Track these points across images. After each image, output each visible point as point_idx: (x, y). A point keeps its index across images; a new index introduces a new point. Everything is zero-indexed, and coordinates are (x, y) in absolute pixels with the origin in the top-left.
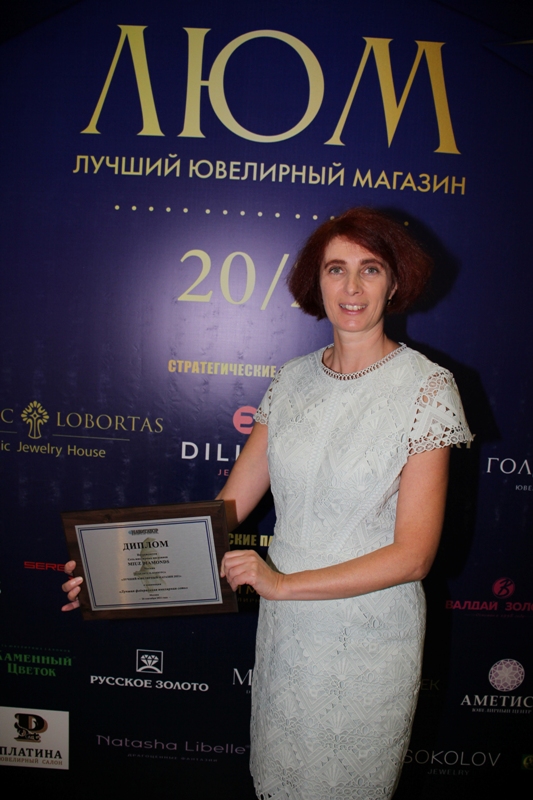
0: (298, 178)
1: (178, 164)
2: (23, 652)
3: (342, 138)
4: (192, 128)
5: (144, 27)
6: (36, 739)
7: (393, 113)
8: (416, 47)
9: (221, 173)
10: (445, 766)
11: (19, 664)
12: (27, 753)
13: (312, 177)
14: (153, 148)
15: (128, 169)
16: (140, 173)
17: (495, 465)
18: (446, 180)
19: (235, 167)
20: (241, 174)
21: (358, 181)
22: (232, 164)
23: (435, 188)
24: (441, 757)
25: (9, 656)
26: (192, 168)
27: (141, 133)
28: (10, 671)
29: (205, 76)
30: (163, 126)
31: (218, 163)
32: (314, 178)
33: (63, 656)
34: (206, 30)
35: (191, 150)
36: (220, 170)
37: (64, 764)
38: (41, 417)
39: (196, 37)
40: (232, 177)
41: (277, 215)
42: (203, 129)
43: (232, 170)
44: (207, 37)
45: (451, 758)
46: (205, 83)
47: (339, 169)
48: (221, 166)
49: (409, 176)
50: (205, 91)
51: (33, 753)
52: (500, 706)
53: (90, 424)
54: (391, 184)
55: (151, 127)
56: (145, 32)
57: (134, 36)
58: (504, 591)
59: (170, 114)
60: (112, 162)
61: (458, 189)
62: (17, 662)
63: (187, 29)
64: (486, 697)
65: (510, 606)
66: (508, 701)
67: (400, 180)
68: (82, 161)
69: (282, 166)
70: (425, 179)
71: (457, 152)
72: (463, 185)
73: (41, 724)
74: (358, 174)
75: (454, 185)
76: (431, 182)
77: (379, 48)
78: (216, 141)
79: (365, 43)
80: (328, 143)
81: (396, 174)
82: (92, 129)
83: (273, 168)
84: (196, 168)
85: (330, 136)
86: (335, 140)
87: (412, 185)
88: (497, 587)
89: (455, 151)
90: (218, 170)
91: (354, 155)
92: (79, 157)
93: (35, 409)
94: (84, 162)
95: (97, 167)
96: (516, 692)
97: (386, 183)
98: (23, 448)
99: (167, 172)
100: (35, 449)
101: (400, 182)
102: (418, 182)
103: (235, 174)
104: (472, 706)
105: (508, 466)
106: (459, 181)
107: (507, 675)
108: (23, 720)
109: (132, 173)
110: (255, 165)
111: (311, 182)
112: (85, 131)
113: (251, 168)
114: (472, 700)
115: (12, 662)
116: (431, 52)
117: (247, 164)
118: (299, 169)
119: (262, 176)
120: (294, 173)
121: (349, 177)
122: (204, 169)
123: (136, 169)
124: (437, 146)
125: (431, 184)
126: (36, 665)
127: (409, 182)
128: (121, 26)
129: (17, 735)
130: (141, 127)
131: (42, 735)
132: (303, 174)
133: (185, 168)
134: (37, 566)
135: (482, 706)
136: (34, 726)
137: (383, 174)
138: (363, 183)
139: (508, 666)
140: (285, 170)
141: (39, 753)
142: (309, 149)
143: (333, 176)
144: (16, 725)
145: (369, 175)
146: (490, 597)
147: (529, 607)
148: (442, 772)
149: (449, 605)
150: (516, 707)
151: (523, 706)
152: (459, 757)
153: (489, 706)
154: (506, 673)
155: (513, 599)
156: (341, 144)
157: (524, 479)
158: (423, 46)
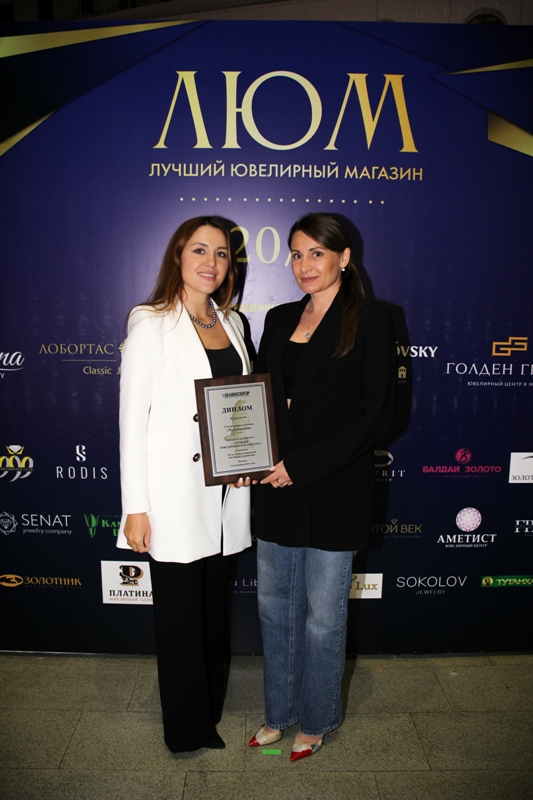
0: (307, 173)
1: (223, 167)
3: (336, 145)
4: (231, 142)
5: (194, 73)
6: (135, 583)
7: (370, 126)
8: (385, 79)
9: (253, 173)
10: (428, 588)
12: (129, 594)
13: (316, 173)
14: (205, 157)
15: (188, 172)
16: (197, 175)
17: (452, 368)
18: (409, 171)
19: (263, 168)
20: (267, 172)
21: (348, 175)
22: (261, 166)
23: (402, 177)
24: (425, 582)
25: (114, 524)
26: (232, 170)
28: (115, 534)
29: (239, 105)
31: (251, 166)
32: (318, 174)
34: (238, 73)
35: (231, 157)
36: (252, 170)
39: (232, 78)
40: (261, 175)
41: (293, 200)
43: (261, 170)
44: (239, 78)
45: (432, 582)
46: (239, 110)
47: (334, 166)
48: (253, 168)
49: (383, 169)
50: (239, 115)
51: (134, 594)
52: (465, 543)
54: (371, 176)
55: (203, 142)
56: (195, 75)
57: (188, 78)
58: (464, 459)
59: (216, 130)
60: (177, 167)
61: (417, 177)
63: (225, 73)
64: (455, 536)
65: (469, 469)
66: (471, 539)
67: (377, 172)
68: (156, 168)
69: (295, 166)
70: (394, 170)
71: (416, 151)
72: (421, 174)
73: (138, 572)
74: (348, 170)
75: (415, 174)
76: (399, 173)
77: (359, 80)
78: (249, 150)
79: (349, 78)
81: (374, 168)
82: (161, 145)
83: (289, 168)
84: (236, 170)
85: (327, 144)
86: (331, 146)
87: (386, 175)
88: (459, 455)
89: (415, 150)
90: (251, 170)
91: (343, 157)
92: (153, 165)
94: (157, 168)
95: (166, 171)
96: (476, 532)
97: (368, 174)
99: (215, 173)
101: (376, 175)
102: (390, 173)
103: (263, 173)
104: (446, 543)
105: (461, 368)
106: (418, 171)
108: (126, 570)
109: (191, 174)
110: (276, 166)
111: (315, 176)
112: (156, 147)
113: (274, 168)
114: (445, 538)
115: (117, 529)
116: (395, 81)
117: (271, 166)
118: (307, 168)
119: (282, 174)
120: (304, 170)
121: (342, 171)
122: (241, 170)
123: (194, 172)
124: (402, 147)
125: (399, 174)
127: (383, 173)
128: (178, 72)
129: (122, 581)
130: (195, 143)
131: (139, 580)
132: (310, 171)
133: (228, 170)
135: (452, 543)
136: (133, 574)
137: (365, 169)
138: (351, 176)
139: (469, 513)
140: (297, 168)
141: (138, 594)
142: (313, 153)
143: (330, 171)
144: (121, 574)
145: (355, 170)
146: (454, 463)
147: (482, 469)
148: (426, 592)
149: (425, 469)
150: (476, 542)
151: (481, 542)
152: (438, 581)
153: (457, 543)
154: (469, 519)
155: (470, 464)
156: (335, 148)
157: (473, 377)
158: (389, 78)
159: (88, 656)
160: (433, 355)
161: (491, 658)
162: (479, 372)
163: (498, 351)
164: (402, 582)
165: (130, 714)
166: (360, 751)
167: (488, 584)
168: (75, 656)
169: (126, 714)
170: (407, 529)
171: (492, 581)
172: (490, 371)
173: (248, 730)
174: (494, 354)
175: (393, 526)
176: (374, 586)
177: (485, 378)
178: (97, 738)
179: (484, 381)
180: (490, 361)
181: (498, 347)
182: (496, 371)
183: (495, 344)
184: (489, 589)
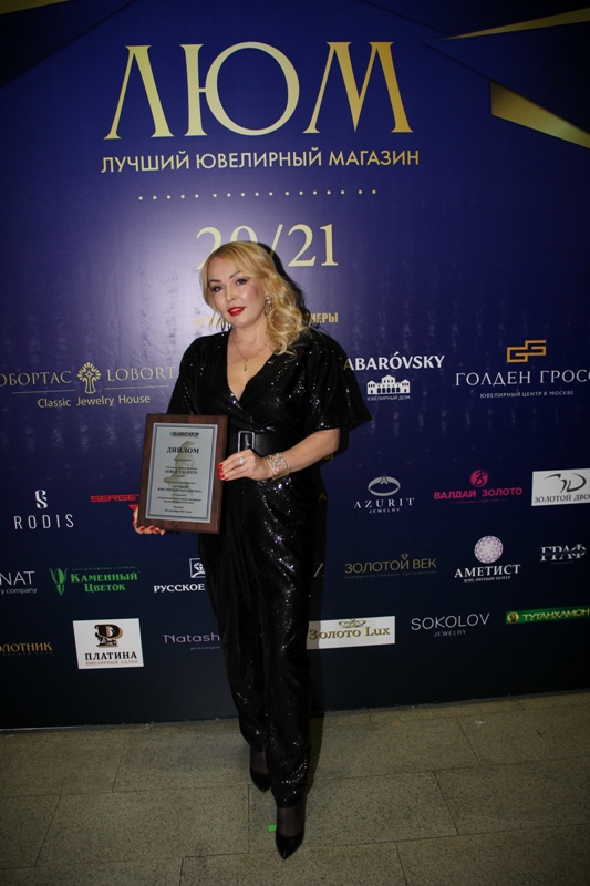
0: (285, 162)
1: (187, 158)
2: (96, 573)
3: (317, 127)
4: (195, 128)
5: (147, 47)
6: (115, 644)
7: (356, 104)
8: (370, 47)
9: (223, 164)
10: (447, 629)
11: (94, 583)
12: (108, 656)
13: (296, 160)
14: (165, 147)
15: (146, 166)
16: (157, 168)
17: (463, 379)
18: (403, 154)
19: (233, 157)
20: (239, 163)
21: (333, 160)
22: (231, 155)
23: (395, 161)
24: (443, 622)
25: (85, 578)
26: (198, 161)
27: (154, 136)
28: (87, 590)
29: (202, 84)
30: (171, 128)
31: (220, 155)
32: (298, 162)
33: (130, 572)
34: (200, 46)
35: (195, 146)
36: (222, 161)
37: (139, 663)
38: (95, 375)
39: (192, 52)
40: (231, 166)
41: (271, 194)
42: (204, 129)
43: (231, 160)
44: (201, 52)
45: (451, 622)
46: (202, 90)
47: (317, 152)
48: (222, 158)
49: (373, 153)
50: (203, 96)
51: (113, 656)
52: (485, 576)
53: (135, 376)
54: (359, 161)
55: (162, 129)
56: (149, 50)
57: (140, 54)
58: (480, 481)
59: (177, 117)
60: (133, 161)
61: (413, 161)
62: (92, 581)
63: (183, 46)
64: (474, 569)
65: (486, 493)
66: (492, 571)
67: (367, 157)
68: (108, 162)
69: (271, 154)
70: (386, 154)
71: (410, 131)
72: (416, 157)
73: (117, 631)
74: (332, 155)
75: (410, 157)
76: (391, 157)
77: (340, 50)
78: (216, 137)
79: (329, 47)
80: (306, 132)
81: (362, 152)
82: (113, 135)
83: (264, 156)
84: (202, 161)
85: (307, 126)
86: (312, 129)
87: (376, 160)
88: (474, 478)
89: (408, 130)
90: (220, 161)
91: (326, 141)
92: (105, 159)
93: (88, 369)
94: (109, 163)
95: (121, 166)
96: (497, 563)
97: (355, 160)
98: (81, 402)
99: (179, 166)
100: (91, 402)
101: (366, 161)
102: (381, 157)
103: (233, 163)
104: (464, 578)
105: (473, 379)
106: (413, 154)
107: (489, 550)
108: (102, 629)
109: (150, 169)
110: (249, 154)
111: (295, 164)
112: (108, 138)
113: (246, 157)
114: (463, 572)
115: (88, 583)
116: (382, 50)
117: (243, 155)
118: (285, 155)
119: (256, 163)
120: (281, 159)
121: (326, 158)
122: (209, 161)
123: (153, 166)
124: (394, 127)
125: (391, 158)
126: (108, 582)
127: (373, 158)
128: (129, 49)
129: (99, 642)
130: (153, 130)
131: (119, 640)
132: (289, 159)
133: (192, 161)
134: (102, 499)
135: (471, 577)
136: (111, 634)
137: (352, 154)
138: (337, 162)
139: (489, 542)
140: (273, 156)
141: (118, 656)
142: (292, 137)
143: (313, 158)
144: (96, 635)
145: (341, 155)
146: (469, 487)
147: (501, 492)
148: (445, 634)
149: (437, 496)
150: (498, 575)
151: (504, 574)
152: (458, 621)
153: (477, 576)
154: (488, 549)
155: (488, 487)
156: (316, 132)
157: (487, 388)
158: (375, 46)
159: (65, 730)
160: (439, 366)
161: (521, 701)
162: (493, 382)
163: (513, 357)
164: (417, 624)
165: (116, 794)
166: (380, 819)
167: (514, 620)
168: (50, 731)
169: (111, 795)
170: (419, 564)
171: (517, 617)
172: (506, 381)
173: (252, 804)
174: (509, 360)
175: (404, 562)
176: (386, 630)
177: (500, 389)
178: (78, 826)
179: (499, 392)
180: (505, 369)
181: (513, 352)
182: (512, 380)
183: (509, 349)
184: (515, 626)
